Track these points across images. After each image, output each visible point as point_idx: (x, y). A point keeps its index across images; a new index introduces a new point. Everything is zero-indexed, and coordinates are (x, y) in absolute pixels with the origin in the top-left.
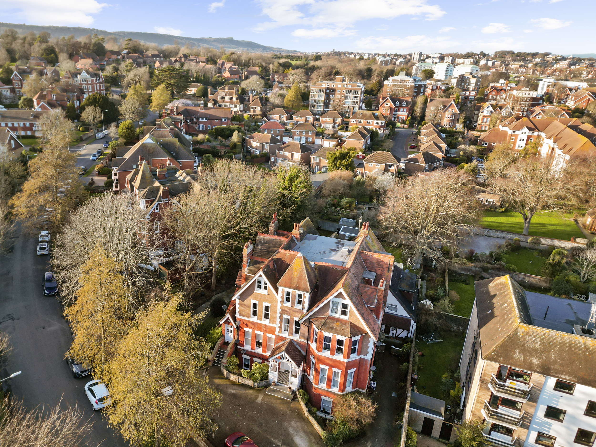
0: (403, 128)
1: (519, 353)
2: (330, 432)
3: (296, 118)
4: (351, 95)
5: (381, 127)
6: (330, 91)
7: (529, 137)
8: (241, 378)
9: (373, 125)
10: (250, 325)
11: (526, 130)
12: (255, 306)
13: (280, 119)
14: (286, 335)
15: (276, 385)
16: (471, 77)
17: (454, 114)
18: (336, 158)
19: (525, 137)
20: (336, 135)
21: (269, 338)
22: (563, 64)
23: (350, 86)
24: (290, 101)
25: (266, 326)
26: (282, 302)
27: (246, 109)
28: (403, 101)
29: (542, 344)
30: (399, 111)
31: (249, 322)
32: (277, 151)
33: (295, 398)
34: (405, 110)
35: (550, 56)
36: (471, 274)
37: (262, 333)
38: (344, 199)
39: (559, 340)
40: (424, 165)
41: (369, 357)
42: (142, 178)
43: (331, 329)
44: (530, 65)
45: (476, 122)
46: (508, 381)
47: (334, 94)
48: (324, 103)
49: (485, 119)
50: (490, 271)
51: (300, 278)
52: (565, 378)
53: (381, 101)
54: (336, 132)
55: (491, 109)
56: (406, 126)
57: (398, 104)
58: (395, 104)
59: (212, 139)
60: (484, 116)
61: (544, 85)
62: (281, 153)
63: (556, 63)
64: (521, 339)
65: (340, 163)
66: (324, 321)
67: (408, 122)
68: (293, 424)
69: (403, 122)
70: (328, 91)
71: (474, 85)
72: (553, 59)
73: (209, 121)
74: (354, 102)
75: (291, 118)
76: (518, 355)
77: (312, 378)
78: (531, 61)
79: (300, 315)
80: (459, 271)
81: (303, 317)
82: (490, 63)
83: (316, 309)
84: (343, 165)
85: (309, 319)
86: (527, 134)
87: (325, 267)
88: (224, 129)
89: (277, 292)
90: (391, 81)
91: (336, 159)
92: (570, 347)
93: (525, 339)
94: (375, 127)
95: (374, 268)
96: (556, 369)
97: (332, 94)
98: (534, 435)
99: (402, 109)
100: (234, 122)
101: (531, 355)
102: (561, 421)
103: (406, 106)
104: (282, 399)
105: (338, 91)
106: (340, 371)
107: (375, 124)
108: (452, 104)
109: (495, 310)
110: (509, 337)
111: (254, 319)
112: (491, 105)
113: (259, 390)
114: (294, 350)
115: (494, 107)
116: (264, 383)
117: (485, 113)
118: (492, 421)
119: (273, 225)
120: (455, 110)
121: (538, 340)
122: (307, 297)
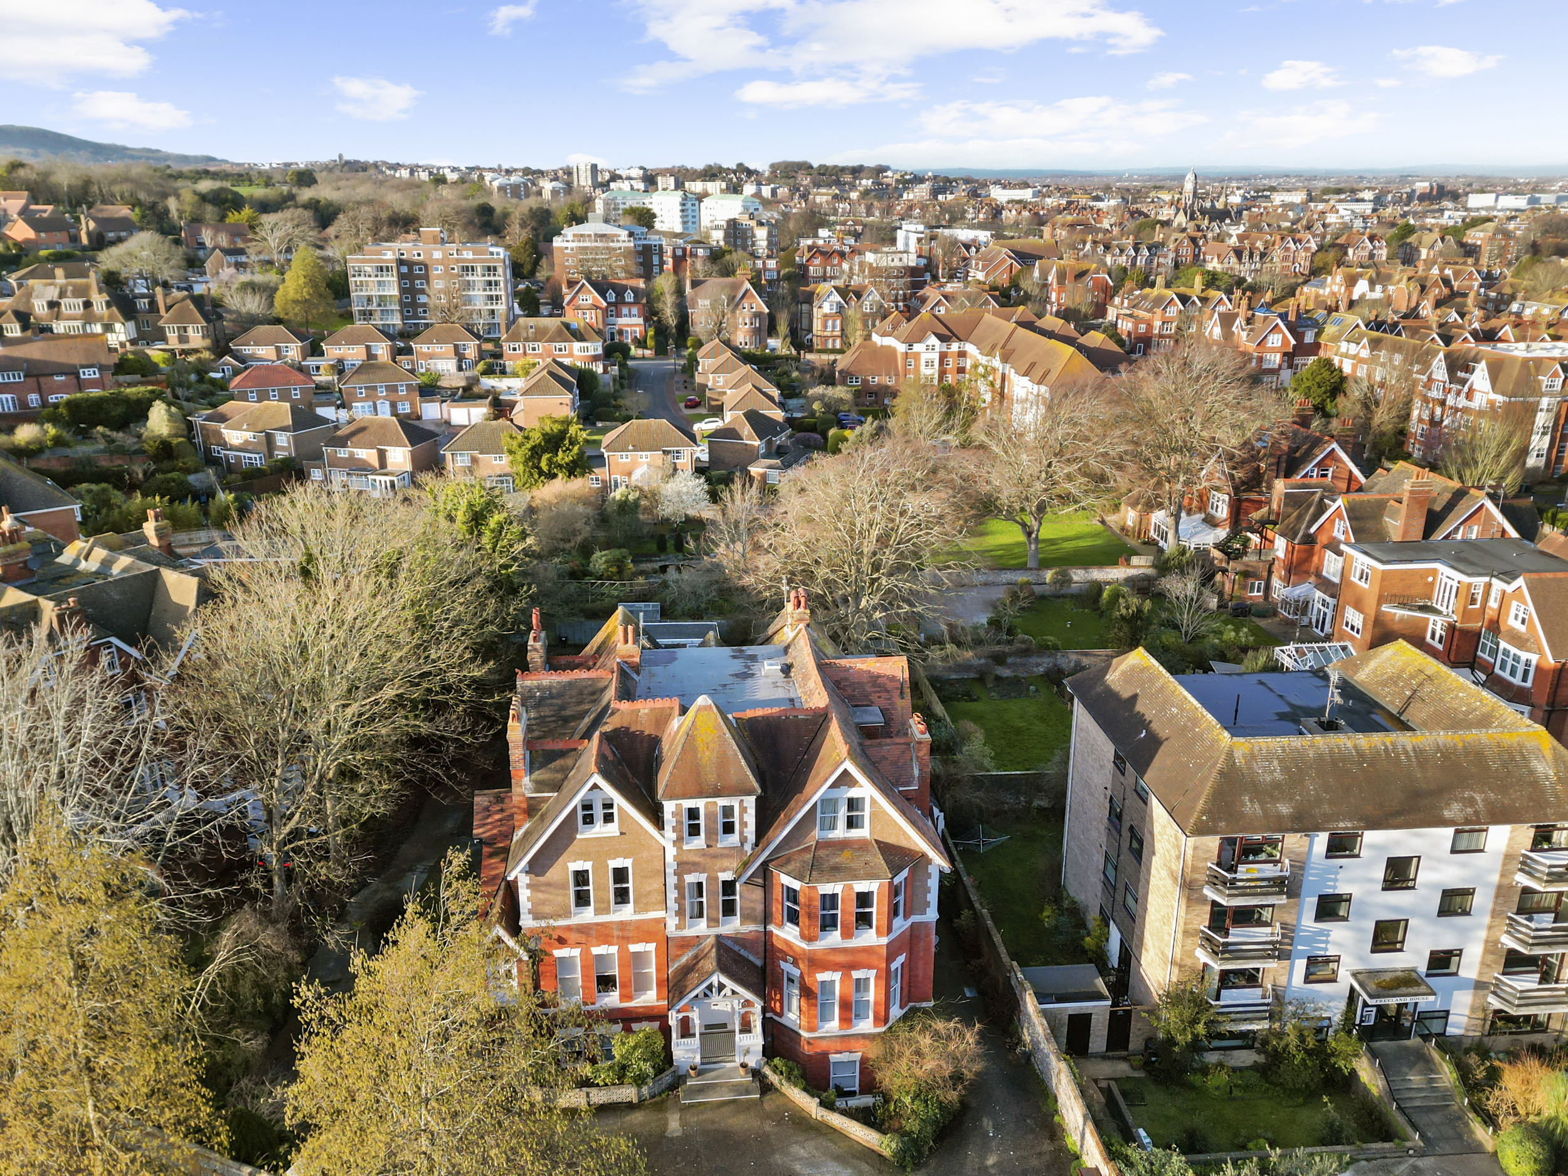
0: (644, 358)
1: (1251, 801)
2: (902, 1133)
3: (333, 351)
4: (478, 278)
5: (595, 358)
6: (410, 269)
7: (943, 356)
8: (593, 1091)
9: (571, 355)
10: (572, 937)
11: (933, 340)
12: (581, 877)
13: (279, 357)
14: (701, 927)
15: (700, 1073)
16: (753, 223)
17: (758, 315)
18: (533, 449)
19: (936, 357)
20: (476, 389)
21: (637, 955)
22: (921, 192)
23: (468, 255)
24: (296, 302)
25: (623, 925)
26: (678, 842)
27: (151, 334)
28: (625, 288)
29: (1285, 770)
30: (619, 315)
31: (569, 928)
32: (326, 449)
33: (766, 1088)
34: (635, 310)
35: (889, 173)
36: (972, 675)
37: (613, 949)
38: (596, 554)
39: (1311, 754)
40: (756, 443)
41: (932, 915)
43: (836, 872)
44: (854, 195)
45: (810, 330)
46: (1241, 868)
47: (426, 278)
48: (401, 302)
49: (830, 323)
50: (1010, 660)
51: (723, 762)
52: (1344, 826)
53: (565, 290)
54: (475, 381)
55: (839, 298)
56: (648, 353)
57: (612, 296)
58: (605, 299)
60: (825, 316)
61: (907, 238)
62: (343, 453)
63: (905, 189)
64: (1245, 771)
65: (549, 460)
66: (809, 857)
67: (650, 342)
68: (796, 1150)
69: (641, 343)
70: (404, 269)
71: (764, 244)
72: (897, 181)
73: (31, 381)
74: (491, 298)
75: (315, 350)
76: (1250, 807)
77: (792, 1017)
78: (853, 187)
79: (735, 864)
80: (946, 675)
81: (746, 865)
82: (766, 191)
83: (781, 834)
84: (560, 466)
85: (765, 864)
86: (937, 349)
87: (765, 718)
89: (657, 819)
90: (570, 238)
91: (536, 451)
92: (1334, 762)
93: (1250, 768)
94: (581, 358)
95: (866, 696)
96: (1325, 814)
97: (419, 277)
98: (1301, 965)
99: (625, 310)
100: (121, 378)
101: (1275, 800)
102: (1345, 919)
103: (636, 302)
104: (734, 1101)
105: (437, 271)
106: (872, 974)
107: (576, 353)
108: (747, 291)
109: (1153, 726)
110: (1221, 773)
111: (588, 915)
112: (835, 288)
113: (658, 1103)
114: (736, 961)
115: (843, 292)
116: (667, 1078)
117: (827, 308)
118: (1217, 966)
119: (538, 645)
120: (758, 305)
121: (1276, 763)
122: (746, 810)
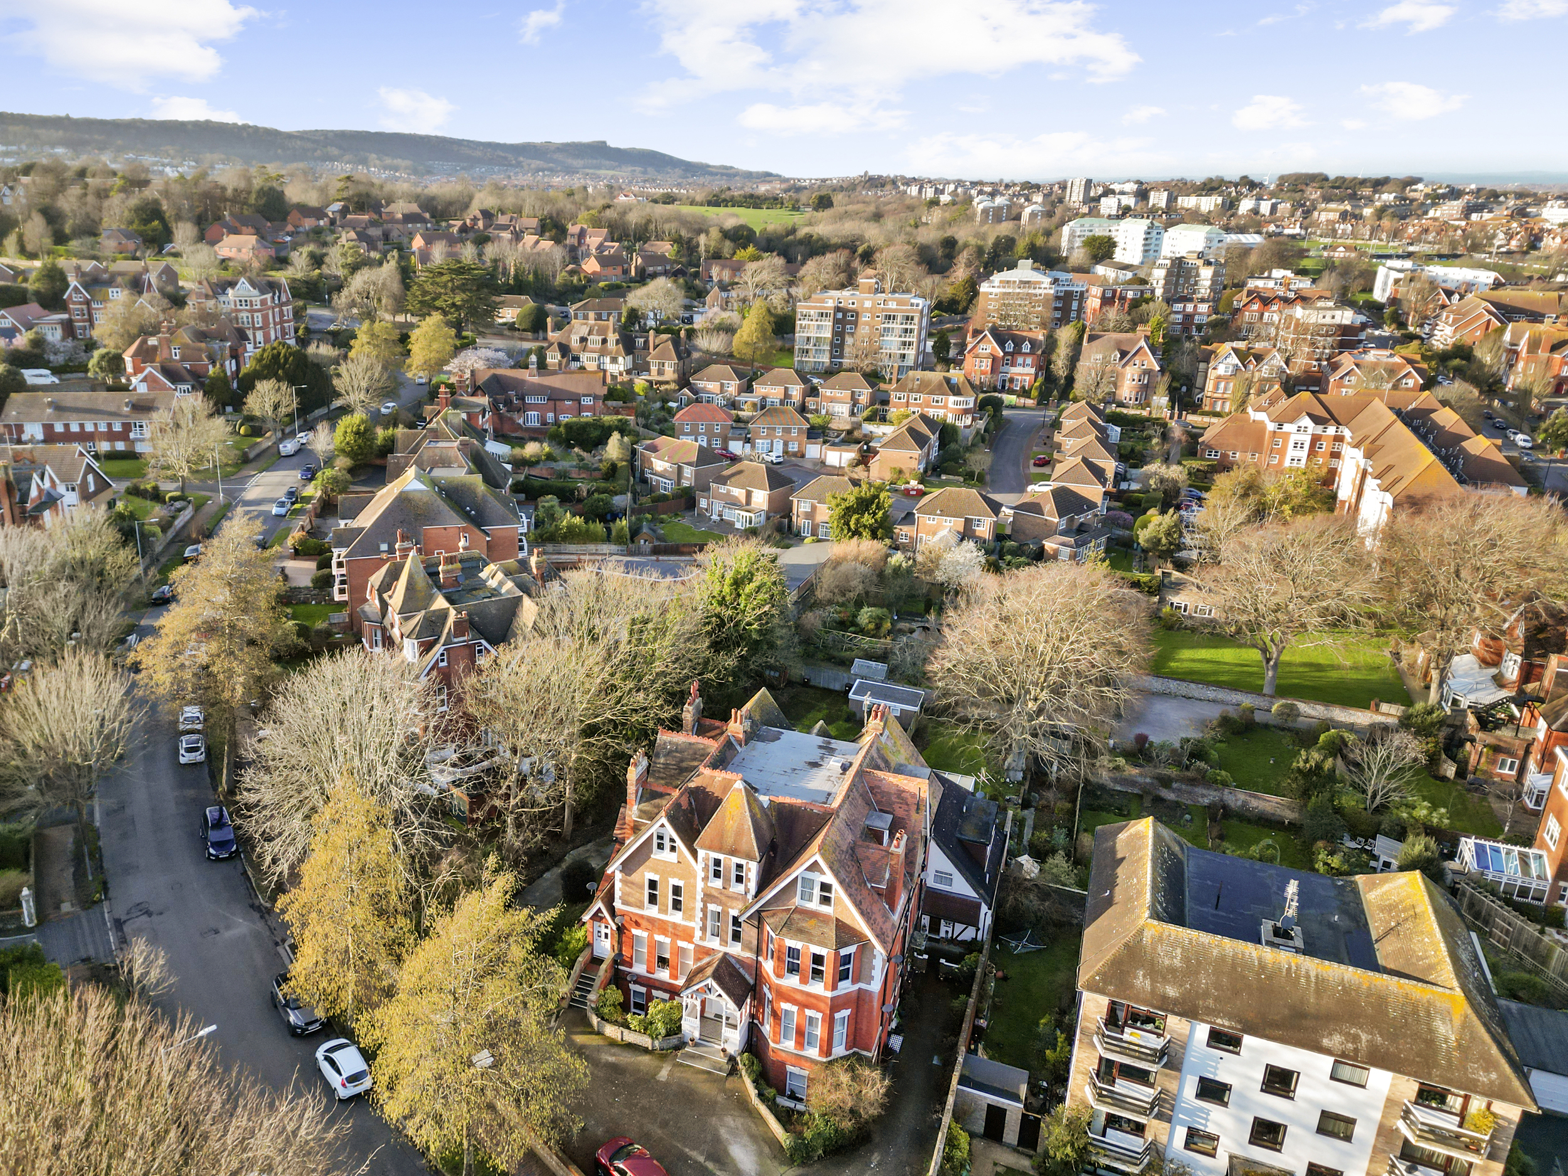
0: (1024, 407)
1: (1144, 976)
2: (799, 1135)
3: (761, 389)
4: (897, 326)
5: (966, 412)
6: (844, 316)
7: (1315, 439)
8: (626, 1032)
9: (945, 407)
10: (644, 923)
11: (1306, 422)
12: (653, 884)
13: (722, 391)
14: (714, 943)
15: (696, 1045)
16: (1200, 262)
17: (1148, 372)
18: (847, 508)
19: (1307, 440)
20: (856, 434)
21: (683, 950)
22: (1450, 210)
23: (892, 305)
24: (747, 343)
25: (675, 925)
26: (705, 879)
27: (640, 368)
28: (1023, 339)
29: (1186, 959)
30: (1013, 365)
31: (642, 917)
32: (713, 485)
33: (733, 1071)
34: (1029, 360)
35: (1420, 186)
36: (1136, 791)
37: (668, 940)
38: (865, 609)
39: (1215, 952)
40: (1056, 520)
41: (876, 986)
42: (407, 589)
43: (801, 933)
44: (1367, 212)
45: (1202, 389)
46: (1127, 1029)
47: (856, 323)
48: (832, 344)
49: (1222, 385)
50: (1175, 785)
51: (739, 833)
52: (1224, 1024)
53: (969, 339)
54: (858, 426)
55: (1236, 361)
56: (1030, 402)
57: (1010, 346)
58: (1003, 349)
59: (557, 451)
60: (1219, 377)
61: (1387, 276)
62: (723, 489)
63: (1434, 204)
64: (1149, 949)
65: (858, 520)
66: (785, 916)
67: (1034, 393)
68: (729, 1120)
69: (1025, 393)
70: (840, 315)
71: (1208, 283)
72: (1427, 196)
73: (551, 403)
74: (904, 343)
75: (749, 389)
76: (1141, 981)
77: (767, 1029)
78: (1370, 200)
79: (740, 905)
80: (1111, 785)
81: (747, 909)
82: (1265, 207)
83: (769, 894)
84: (865, 527)
85: (758, 912)
86: (1310, 431)
87: (791, 805)
88: (587, 424)
89: (696, 858)
90: (996, 284)
91: (849, 511)
92: (1234, 966)
93: (1154, 949)
94: (952, 411)
95: (891, 804)
96: (1208, 1008)
97: (850, 323)
98: (1181, 1133)
99: (1020, 360)
100: (610, 406)
101: (1165, 981)
102: (1226, 1105)
103: (1032, 353)
104: (709, 1073)
105: (865, 318)
106: (819, 1016)
107: (951, 405)
108: (1141, 348)
109: (1117, 889)
110: (1126, 945)
111: (652, 911)
112: (1235, 350)
113: (662, 1055)
114: (731, 975)
115: (1242, 355)
116: (674, 1040)
117: (1221, 370)
118: (1105, 1109)
119: (691, 708)
120: (1150, 362)
121: (1179, 951)
122: (752, 870)
